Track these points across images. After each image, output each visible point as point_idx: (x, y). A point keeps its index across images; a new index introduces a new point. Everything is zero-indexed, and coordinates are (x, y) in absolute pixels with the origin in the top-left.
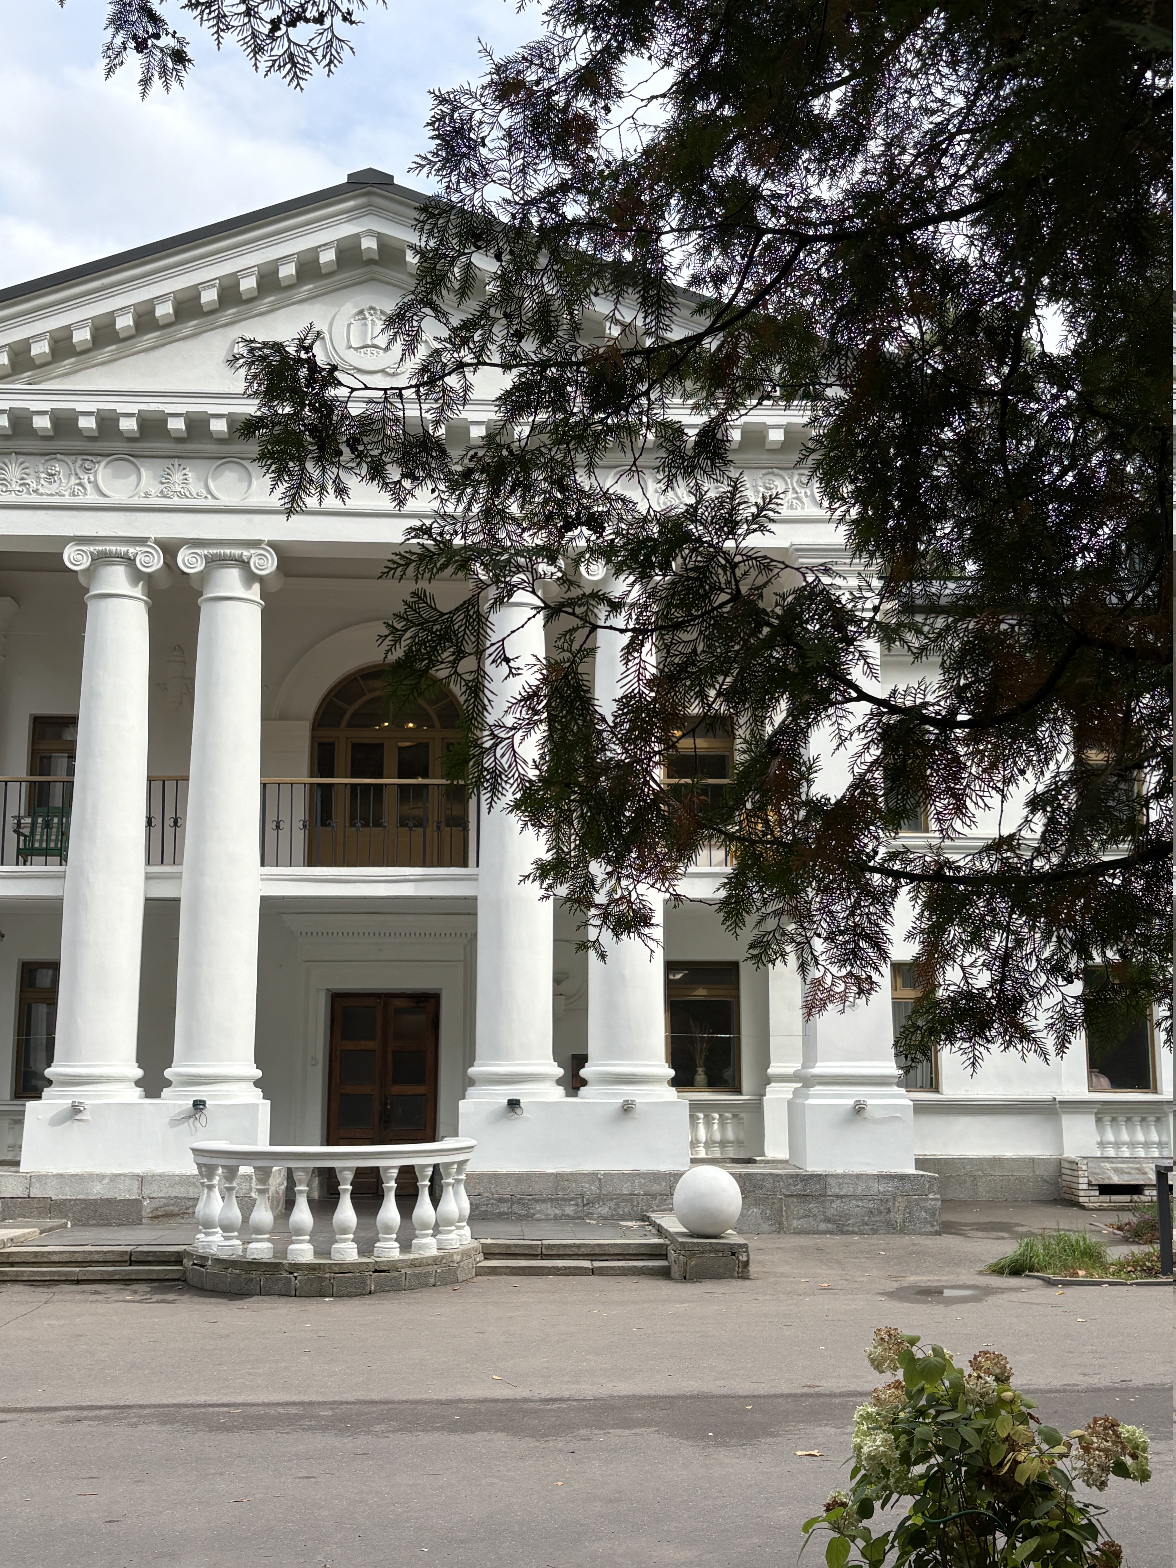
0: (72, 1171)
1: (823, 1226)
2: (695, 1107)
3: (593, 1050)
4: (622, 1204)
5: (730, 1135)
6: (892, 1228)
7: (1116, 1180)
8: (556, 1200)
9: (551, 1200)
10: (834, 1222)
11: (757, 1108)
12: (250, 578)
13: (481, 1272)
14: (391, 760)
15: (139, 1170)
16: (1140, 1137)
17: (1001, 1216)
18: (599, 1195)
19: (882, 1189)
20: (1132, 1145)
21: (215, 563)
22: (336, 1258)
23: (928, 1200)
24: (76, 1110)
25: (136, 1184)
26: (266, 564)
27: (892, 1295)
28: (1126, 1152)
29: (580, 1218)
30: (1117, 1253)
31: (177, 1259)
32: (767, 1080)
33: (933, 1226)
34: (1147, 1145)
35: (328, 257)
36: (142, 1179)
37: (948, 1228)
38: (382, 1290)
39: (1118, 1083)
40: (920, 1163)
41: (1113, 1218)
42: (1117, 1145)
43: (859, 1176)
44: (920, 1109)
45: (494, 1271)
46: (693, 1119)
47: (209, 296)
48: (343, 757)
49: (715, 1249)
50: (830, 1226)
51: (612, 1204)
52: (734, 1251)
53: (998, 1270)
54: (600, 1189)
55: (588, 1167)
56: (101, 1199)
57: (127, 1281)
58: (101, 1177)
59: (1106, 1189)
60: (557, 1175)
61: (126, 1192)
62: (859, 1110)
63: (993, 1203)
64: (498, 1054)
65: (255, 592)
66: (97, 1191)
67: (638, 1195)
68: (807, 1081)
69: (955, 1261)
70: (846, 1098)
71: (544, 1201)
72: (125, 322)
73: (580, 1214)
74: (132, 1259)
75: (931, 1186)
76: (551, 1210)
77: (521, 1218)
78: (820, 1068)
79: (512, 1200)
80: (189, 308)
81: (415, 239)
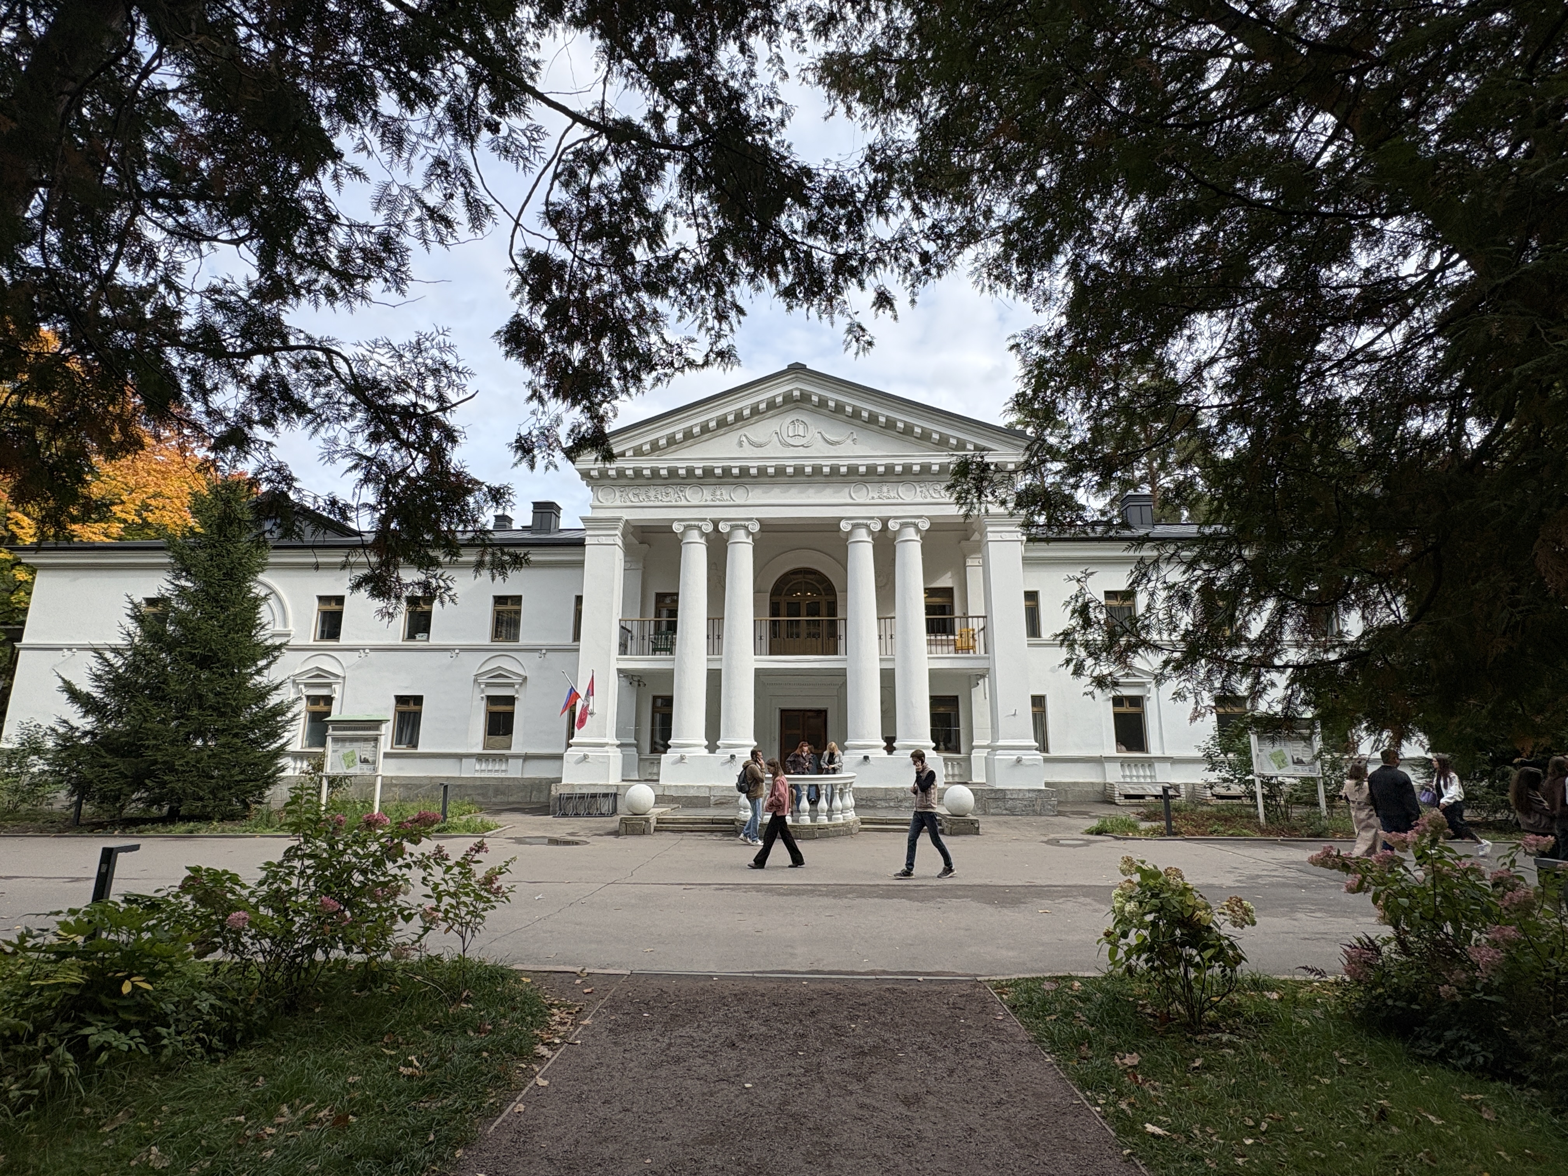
0: (680, 784)
1: (1005, 812)
2: (945, 759)
3: (899, 735)
5: (956, 772)
6: (1036, 813)
7: (1132, 792)
8: (886, 800)
9: (884, 800)
10: (1010, 810)
11: (968, 759)
12: (749, 533)
13: (861, 830)
14: (804, 610)
15: (708, 784)
16: (1141, 773)
17: (1083, 809)
19: (1030, 796)
20: (1138, 777)
21: (734, 528)
22: (801, 823)
23: (1051, 801)
24: (682, 758)
25: (707, 790)
26: (755, 528)
27: (1047, 842)
28: (1135, 780)
29: (897, 807)
30: (1144, 825)
31: (732, 822)
32: (973, 748)
33: (1054, 812)
34: (1145, 777)
35: (779, 399)
36: (710, 788)
37: (1060, 814)
38: (821, 837)
39: (1129, 749)
40: (1047, 784)
41: (1134, 810)
42: (1131, 777)
43: (1020, 790)
44: (1046, 760)
45: (866, 830)
46: (946, 765)
47: (731, 418)
48: (783, 609)
49: (964, 822)
50: (1008, 812)
52: (972, 822)
53: (1090, 832)
55: (899, 786)
56: (693, 796)
57: (712, 831)
58: (693, 787)
59: (1128, 797)
60: (887, 789)
61: (704, 793)
62: (1019, 761)
63: (1075, 803)
64: (858, 737)
65: (750, 540)
66: (692, 793)
68: (994, 749)
69: (1069, 828)
70: (1013, 756)
71: (882, 800)
72: (697, 430)
74: (713, 822)
75: (1052, 794)
76: (884, 804)
77: (871, 807)
78: (1001, 743)
79: (867, 800)
80: (722, 423)
81: (816, 392)
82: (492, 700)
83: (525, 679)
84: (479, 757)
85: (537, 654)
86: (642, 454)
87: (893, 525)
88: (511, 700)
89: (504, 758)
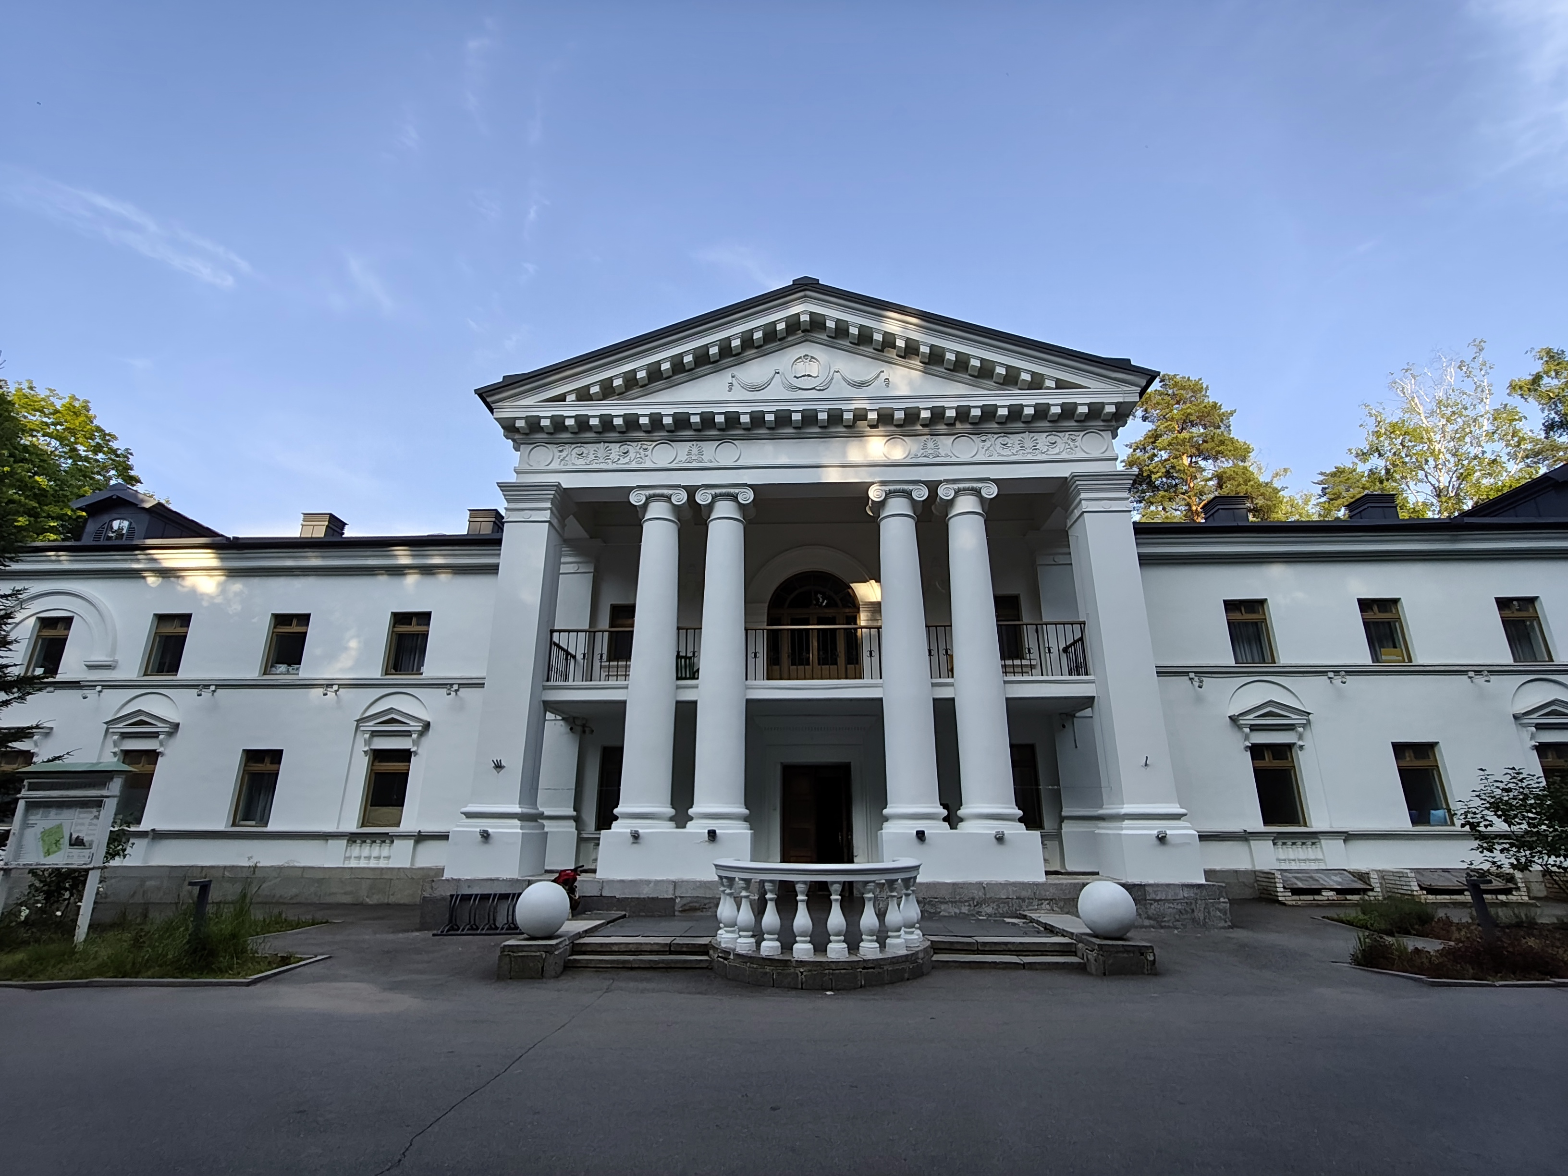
0: (630, 878)
1: (1147, 922)
4: (1001, 906)
6: (1197, 924)
7: (1300, 885)
8: (955, 902)
9: (952, 902)
10: (1155, 919)
12: (738, 505)
13: (935, 966)
15: (673, 877)
16: (1305, 855)
18: (985, 899)
19: (1186, 896)
20: (1302, 860)
21: (717, 498)
22: (834, 956)
23: (1220, 902)
24: (635, 837)
25: (671, 887)
26: (747, 497)
28: (1300, 865)
29: (974, 915)
31: (705, 950)
32: (1062, 819)
33: (1226, 922)
34: (1308, 861)
35: (781, 326)
36: (675, 884)
37: (1236, 924)
39: (1281, 820)
42: (1288, 861)
43: (1168, 885)
47: (714, 351)
48: (786, 613)
49: (1125, 950)
50: (1152, 922)
51: (994, 905)
52: (1142, 951)
54: (985, 895)
55: (973, 878)
56: (648, 898)
57: (668, 969)
58: (648, 882)
60: (954, 884)
61: (665, 893)
62: (1162, 839)
64: (903, 799)
65: (739, 514)
66: (646, 892)
67: (1012, 899)
70: (1153, 829)
71: (946, 903)
72: (666, 367)
73: (972, 912)
74: (671, 949)
75: (1221, 892)
78: (1128, 809)
80: (702, 359)
81: (832, 314)
82: (378, 755)
83: (427, 726)
84: (352, 838)
85: (444, 691)
86: (590, 398)
87: (944, 492)
88: (405, 755)
89: (386, 838)
